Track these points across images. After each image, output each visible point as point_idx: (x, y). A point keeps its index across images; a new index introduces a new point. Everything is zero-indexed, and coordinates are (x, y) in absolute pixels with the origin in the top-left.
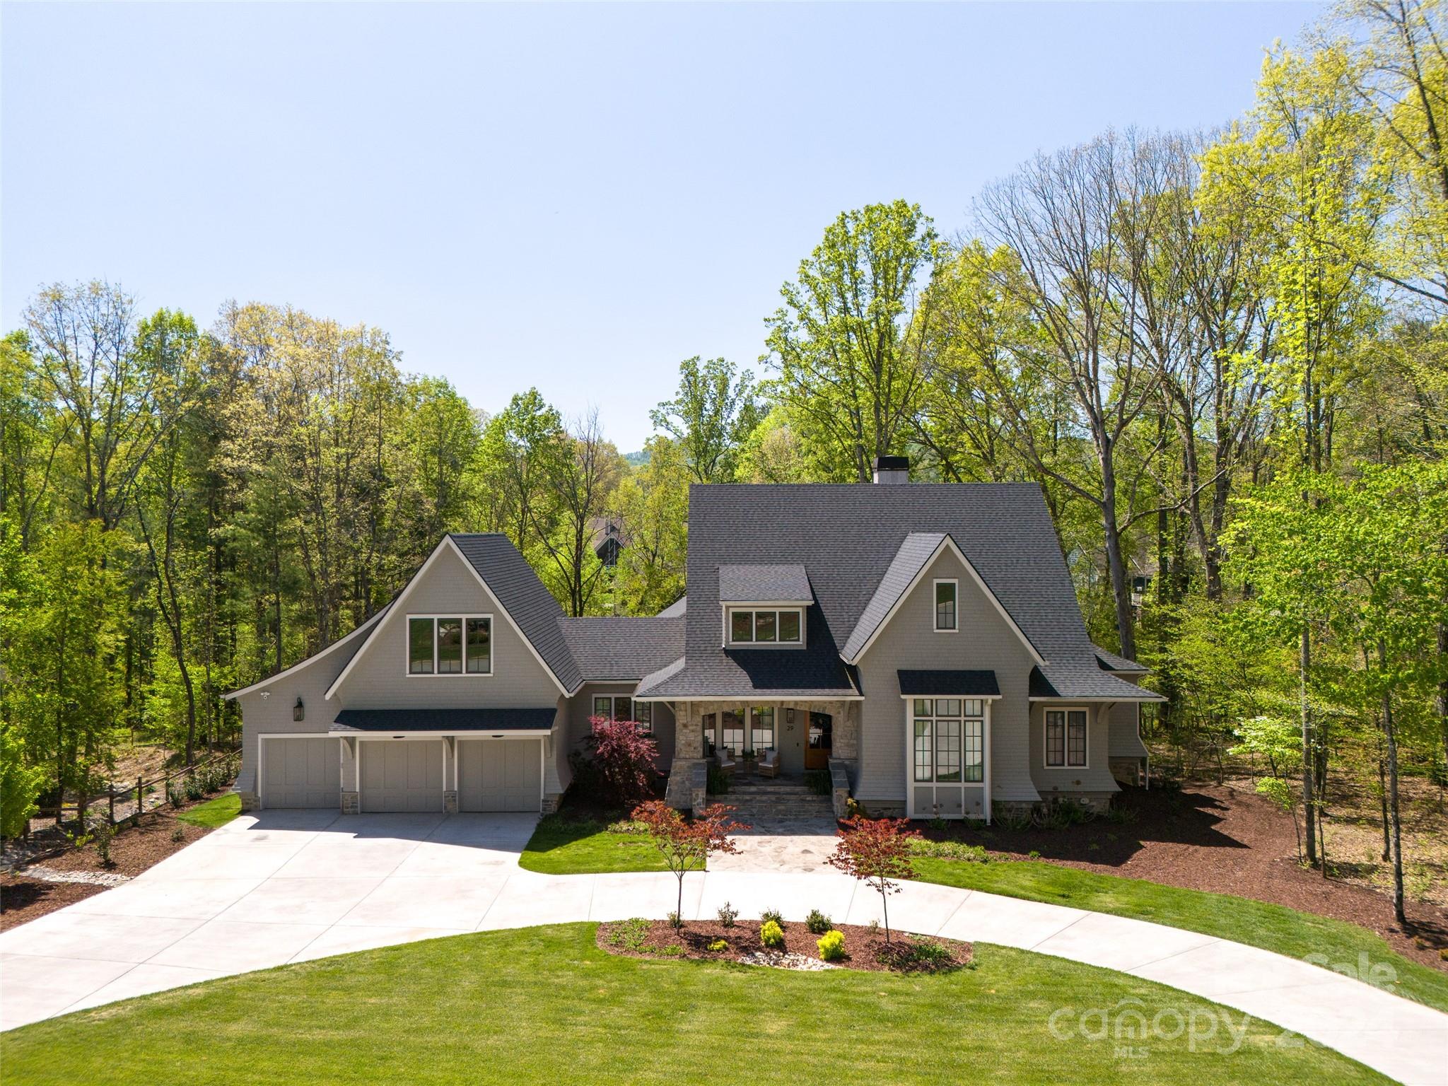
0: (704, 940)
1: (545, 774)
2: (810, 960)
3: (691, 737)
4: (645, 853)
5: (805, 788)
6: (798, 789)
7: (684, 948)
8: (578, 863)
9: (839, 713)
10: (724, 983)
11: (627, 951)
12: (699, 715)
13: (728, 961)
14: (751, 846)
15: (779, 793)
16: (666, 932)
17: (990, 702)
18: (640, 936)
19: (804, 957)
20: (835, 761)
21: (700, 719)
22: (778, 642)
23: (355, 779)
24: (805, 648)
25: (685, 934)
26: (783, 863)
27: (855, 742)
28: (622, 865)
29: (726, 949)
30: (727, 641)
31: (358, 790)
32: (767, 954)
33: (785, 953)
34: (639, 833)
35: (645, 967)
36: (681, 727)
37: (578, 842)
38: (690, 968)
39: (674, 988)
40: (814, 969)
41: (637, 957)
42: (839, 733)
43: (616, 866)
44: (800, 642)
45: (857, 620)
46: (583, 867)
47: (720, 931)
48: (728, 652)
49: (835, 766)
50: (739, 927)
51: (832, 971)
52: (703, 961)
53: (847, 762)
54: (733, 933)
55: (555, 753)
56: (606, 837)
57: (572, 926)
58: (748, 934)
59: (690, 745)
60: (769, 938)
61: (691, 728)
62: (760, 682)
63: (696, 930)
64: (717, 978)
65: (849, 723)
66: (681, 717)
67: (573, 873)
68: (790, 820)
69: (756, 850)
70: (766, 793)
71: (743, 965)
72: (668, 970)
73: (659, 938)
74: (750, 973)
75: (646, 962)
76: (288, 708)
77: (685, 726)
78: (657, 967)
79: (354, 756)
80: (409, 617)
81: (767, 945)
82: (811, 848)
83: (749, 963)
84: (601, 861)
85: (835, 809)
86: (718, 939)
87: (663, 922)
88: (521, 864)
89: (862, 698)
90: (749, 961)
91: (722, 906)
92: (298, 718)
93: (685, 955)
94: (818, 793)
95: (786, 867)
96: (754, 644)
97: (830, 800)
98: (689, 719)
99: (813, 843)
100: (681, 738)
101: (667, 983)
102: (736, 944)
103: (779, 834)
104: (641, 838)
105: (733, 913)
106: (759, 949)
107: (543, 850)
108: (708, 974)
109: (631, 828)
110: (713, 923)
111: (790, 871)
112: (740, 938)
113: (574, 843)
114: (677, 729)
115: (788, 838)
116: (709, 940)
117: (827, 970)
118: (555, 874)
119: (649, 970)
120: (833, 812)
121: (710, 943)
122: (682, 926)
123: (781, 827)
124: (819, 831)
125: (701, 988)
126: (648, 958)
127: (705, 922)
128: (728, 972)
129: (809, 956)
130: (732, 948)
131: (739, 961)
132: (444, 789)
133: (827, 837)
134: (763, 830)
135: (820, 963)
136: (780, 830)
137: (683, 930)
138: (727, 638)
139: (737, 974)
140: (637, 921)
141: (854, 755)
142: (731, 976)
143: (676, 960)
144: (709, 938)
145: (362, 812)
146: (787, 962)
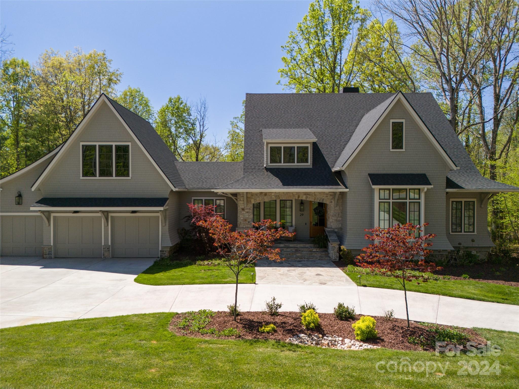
0: (256, 324)
1: (162, 236)
2: (347, 341)
3: (247, 216)
4: (217, 274)
5: (312, 245)
6: (307, 245)
7: (239, 330)
8: (173, 279)
9: (332, 202)
10: (276, 361)
11: (192, 333)
12: (251, 203)
13: (278, 341)
14: (283, 272)
15: (297, 248)
16: (226, 319)
17: (426, 190)
18: (205, 322)
19: (341, 339)
20: (329, 230)
21: (252, 206)
22: (296, 164)
23: (50, 238)
24: (311, 167)
25: (241, 320)
26: (305, 280)
27: (341, 219)
28: (201, 280)
29: (275, 331)
30: (267, 163)
31: (52, 244)
32: (309, 336)
33: (324, 335)
34: (215, 265)
35: (203, 346)
36: (241, 210)
37: (175, 270)
38: (243, 347)
39: (228, 367)
40: (353, 348)
41: (199, 338)
42: (331, 214)
43: (197, 281)
44: (309, 164)
45: (340, 154)
46: (175, 282)
47: (268, 318)
48: (267, 169)
49: (329, 232)
50: (282, 316)
51: (372, 350)
52: (257, 341)
53: (336, 230)
54: (278, 319)
55: (167, 223)
56: (194, 267)
57: (154, 315)
58: (291, 321)
59: (246, 220)
60: (309, 323)
61: (246, 211)
62: (286, 182)
63: (251, 318)
64: (269, 357)
65: (337, 208)
66: (241, 204)
67: (167, 285)
68: (304, 261)
69: (287, 274)
70: (289, 247)
71: (292, 345)
72: (223, 349)
73: (220, 323)
74: (299, 352)
75: (206, 342)
76: (12, 197)
77: (243, 209)
78: (214, 346)
79: (49, 225)
80: (82, 144)
81: (308, 329)
82: (321, 273)
83: (296, 343)
84: (188, 278)
85: (330, 255)
86: (268, 323)
87: (225, 312)
88: (136, 280)
89: (347, 190)
90: (295, 342)
91: (269, 300)
92: (19, 203)
93: (240, 337)
94: (320, 247)
95: (308, 282)
96: (282, 165)
97: (327, 251)
98: (245, 206)
99: (321, 271)
100: (241, 216)
101: (221, 362)
102: (283, 327)
103: (299, 267)
104: (216, 268)
105: (277, 305)
106: (302, 332)
107: (153, 273)
108: (261, 353)
109: (210, 263)
110: (263, 313)
111: (311, 284)
112: (284, 323)
113: (174, 270)
114: (239, 211)
115: (306, 269)
116: (260, 324)
117: (367, 350)
118: (156, 285)
119: (206, 349)
120: (330, 257)
121: (261, 327)
122: (238, 315)
123: (300, 264)
124: (323, 265)
125: (255, 367)
126: (207, 339)
127: (256, 313)
128: (278, 351)
129: (344, 338)
130: (280, 331)
131: (287, 341)
132: (103, 244)
133: (329, 268)
134: (290, 265)
135: (358, 343)
136: (299, 265)
137: (239, 317)
138: (267, 162)
139: (287, 353)
140: (205, 311)
141: (340, 226)
142: (282, 354)
143: (232, 340)
144: (260, 323)
145: (55, 258)
146: (326, 342)
